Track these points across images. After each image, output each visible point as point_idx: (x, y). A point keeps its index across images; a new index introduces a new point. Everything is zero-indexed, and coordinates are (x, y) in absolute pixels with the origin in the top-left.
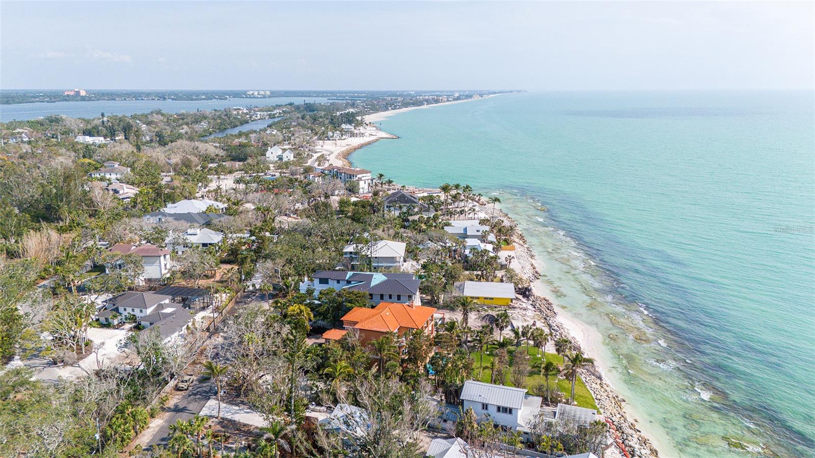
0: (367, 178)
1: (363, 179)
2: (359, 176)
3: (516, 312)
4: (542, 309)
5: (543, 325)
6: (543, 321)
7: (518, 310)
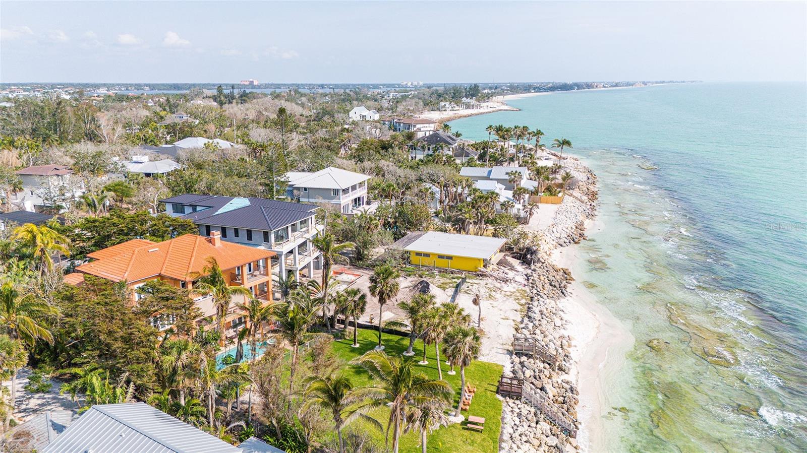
0: (429, 129)
3: (483, 283)
4: (537, 283)
5: (519, 307)
6: (523, 301)
7: (490, 280)
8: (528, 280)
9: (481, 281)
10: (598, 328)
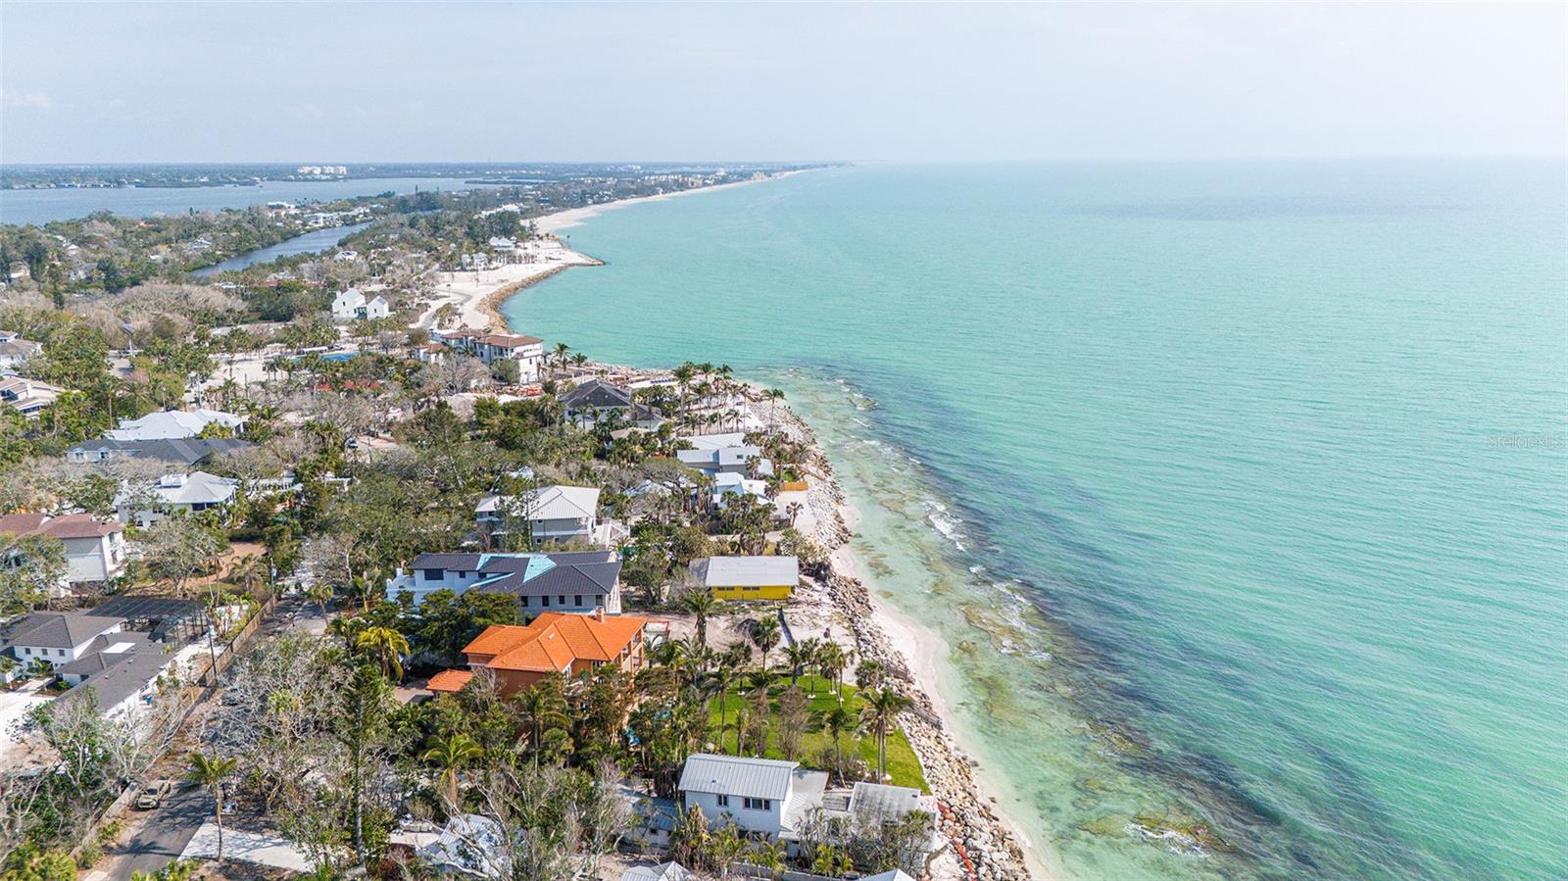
0: (535, 353)
1: (525, 355)
2: (518, 350)
3: (800, 611)
4: (847, 603)
5: (847, 632)
6: (846, 625)
7: (805, 607)
8: (834, 600)
9: (797, 610)
10: (915, 638)
